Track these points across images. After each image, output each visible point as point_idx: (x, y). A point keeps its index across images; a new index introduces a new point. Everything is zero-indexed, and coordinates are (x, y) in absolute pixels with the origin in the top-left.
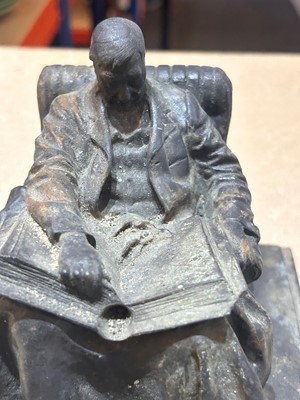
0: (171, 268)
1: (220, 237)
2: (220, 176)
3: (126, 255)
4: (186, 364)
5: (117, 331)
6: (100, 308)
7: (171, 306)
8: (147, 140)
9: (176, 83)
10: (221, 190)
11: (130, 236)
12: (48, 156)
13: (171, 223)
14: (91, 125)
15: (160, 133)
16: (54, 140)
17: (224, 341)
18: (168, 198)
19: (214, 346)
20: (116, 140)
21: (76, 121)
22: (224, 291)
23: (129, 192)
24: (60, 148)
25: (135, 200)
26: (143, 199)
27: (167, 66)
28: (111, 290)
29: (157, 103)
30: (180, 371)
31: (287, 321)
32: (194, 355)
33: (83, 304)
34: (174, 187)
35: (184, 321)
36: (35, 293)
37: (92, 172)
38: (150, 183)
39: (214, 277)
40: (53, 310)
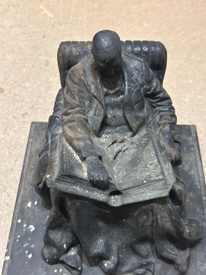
0: (139, 168)
1: (162, 148)
2: (161, 109)
3: (115, 158)
4: (148, 215)
5: (116, 202)
6: (108, 192)
7: (141, 190)
8: (123, 93)
9: (136, 54)
10: (161, 117)
11: (116, 148)
12: (72, 109)
13: (136, 136)
14: (93, 87)
15: (129, 90)
16: (74, 98)
17: (165, 204)
18: (134, 125)
19: (160, 206)
20: (106, 95)
21: (85, 85)
22: (166, 184)
23: (114, 123)
24: (78, 103)
25: (117, 126)
26: (121, 125)
27: (130, 42)
28: (112, 184)
29: (128, 72)
30: (145, 217)
31: (193, 172)
32: (152, 211)
33: (100, 191)
34: (137, 118)
35: (147, 198)
36: (78, 188)
37: (95, 115)
38: (125, 116)
39: (161, 177)
40: (87, 196)
